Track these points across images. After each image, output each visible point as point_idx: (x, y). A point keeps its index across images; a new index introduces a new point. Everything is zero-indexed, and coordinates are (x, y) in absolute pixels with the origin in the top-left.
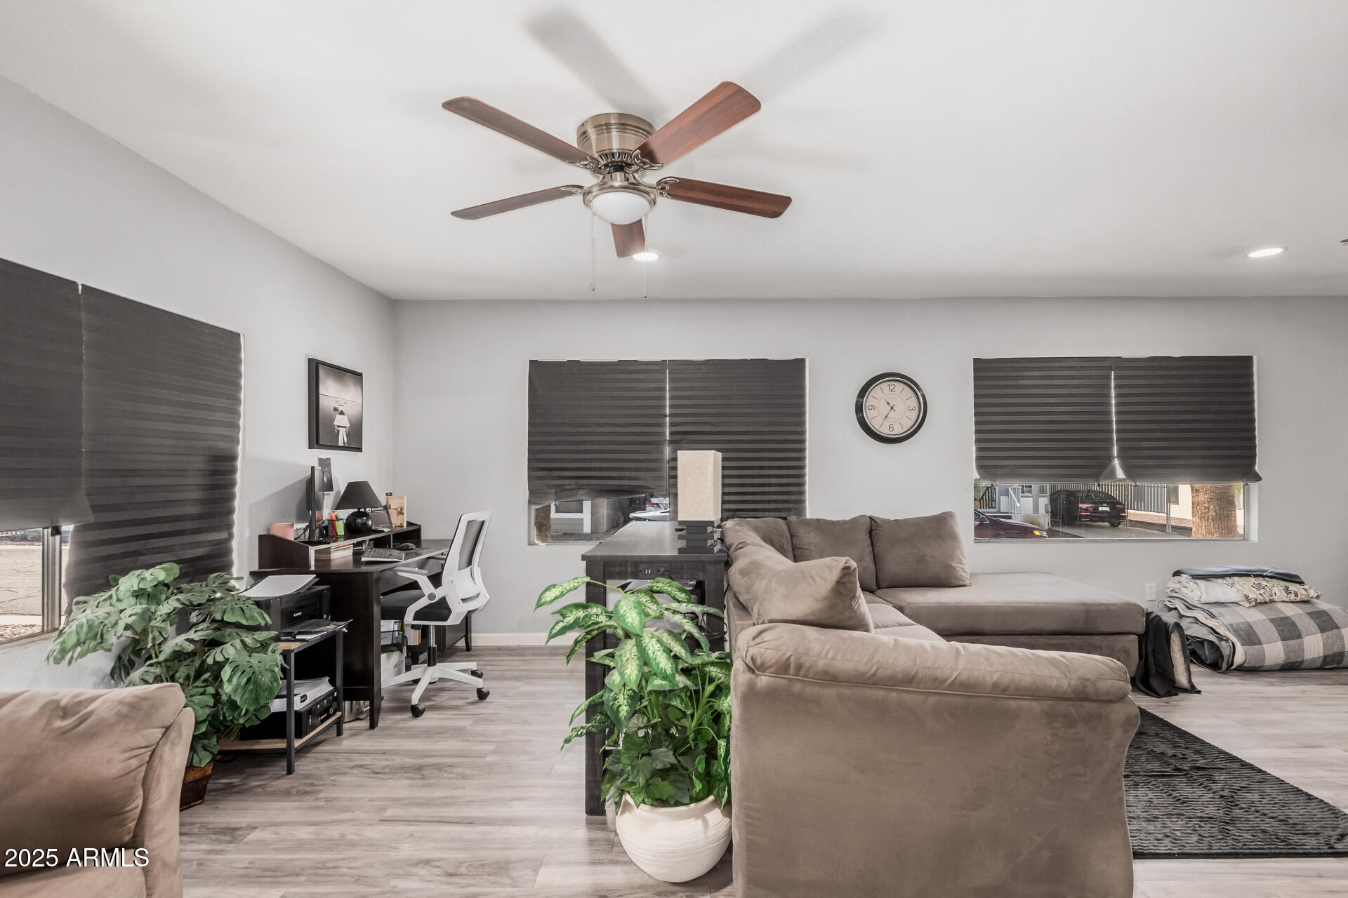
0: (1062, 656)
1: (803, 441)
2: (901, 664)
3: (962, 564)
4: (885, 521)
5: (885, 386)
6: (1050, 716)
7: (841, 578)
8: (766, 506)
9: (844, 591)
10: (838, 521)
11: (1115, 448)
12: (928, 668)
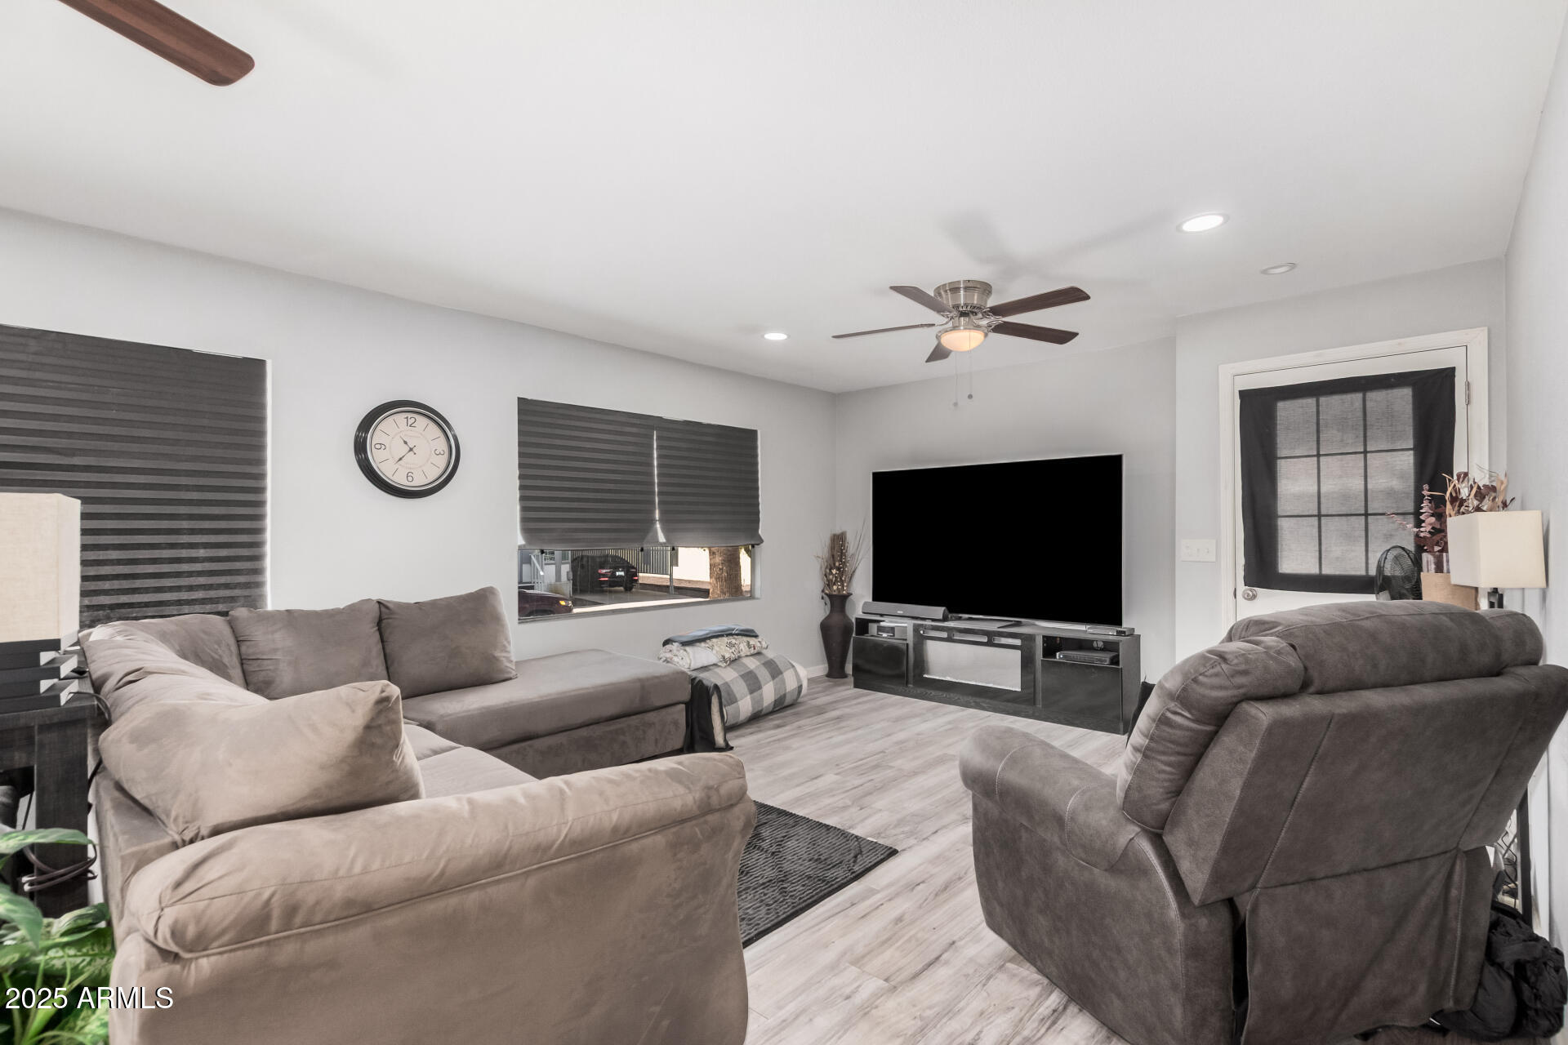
0: (680, 763)
1: (261, 490)
2: (482, 839)
3: (506, 652)
4: (400, 605)
5: (401, 419)
6: (674, 846)
7: (373, 719)
8: (184, 596)
9: (379, 741)
10: (326, 611)
11: (657, 512)
12: (527, 834)
